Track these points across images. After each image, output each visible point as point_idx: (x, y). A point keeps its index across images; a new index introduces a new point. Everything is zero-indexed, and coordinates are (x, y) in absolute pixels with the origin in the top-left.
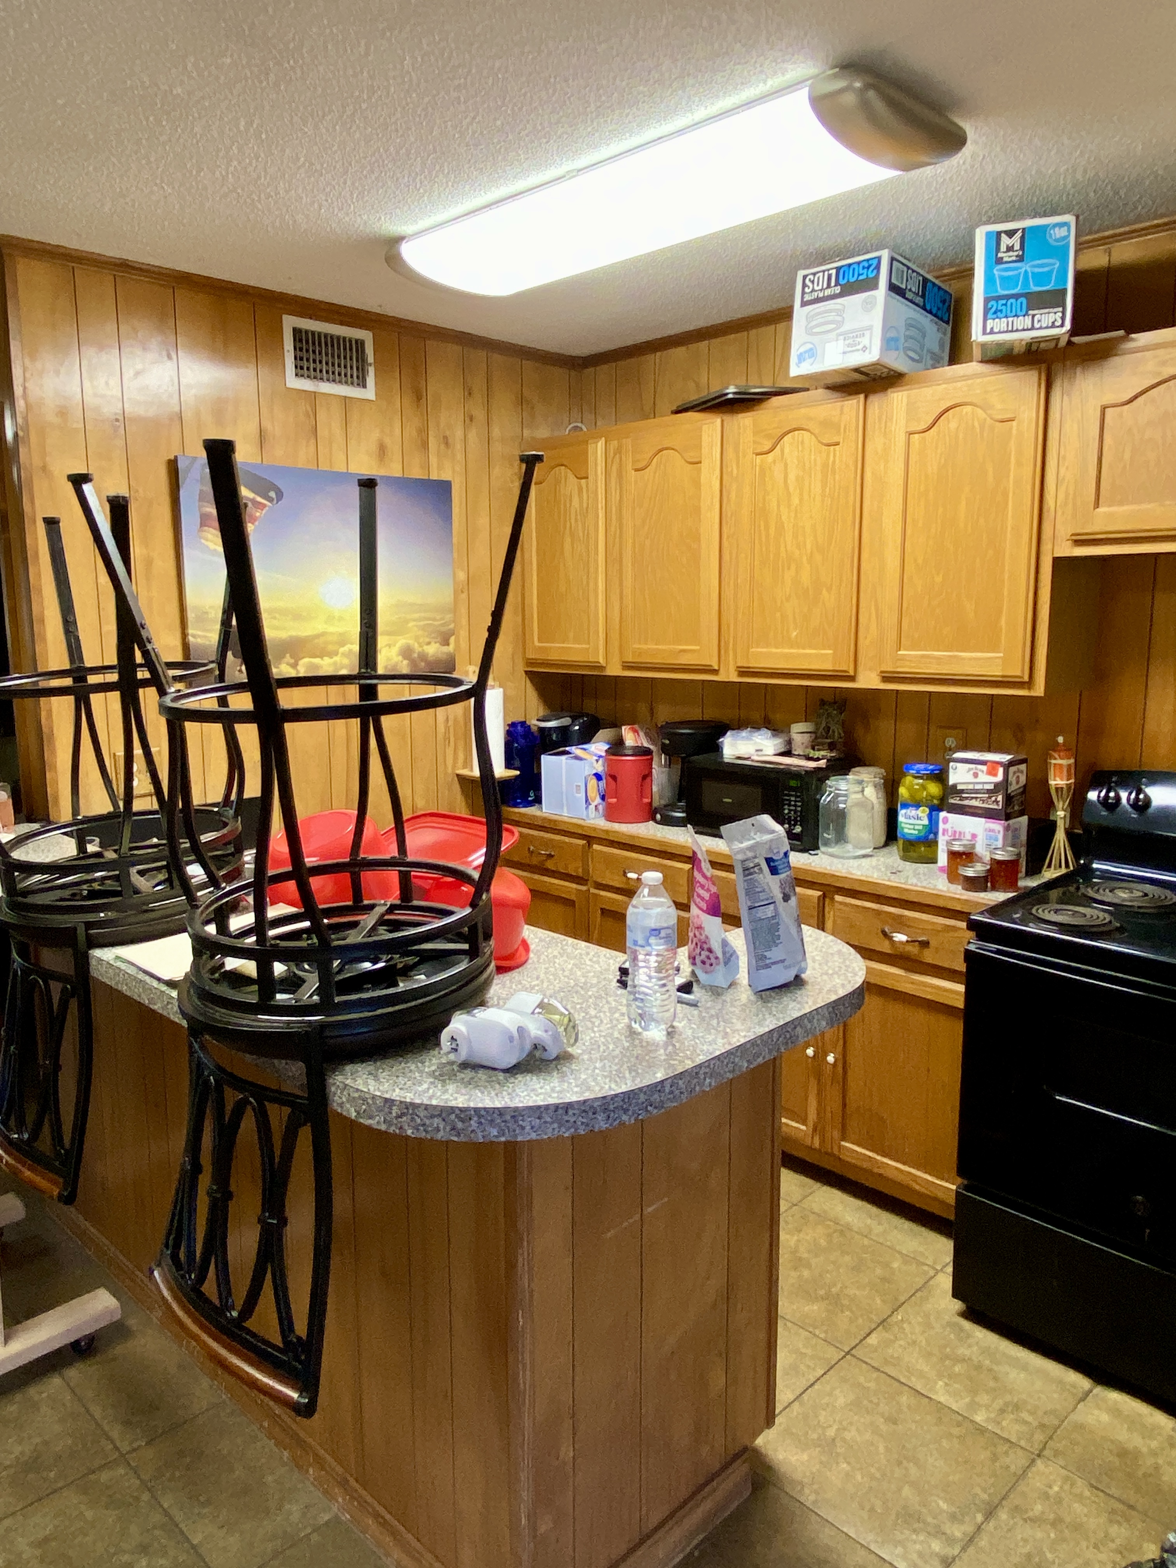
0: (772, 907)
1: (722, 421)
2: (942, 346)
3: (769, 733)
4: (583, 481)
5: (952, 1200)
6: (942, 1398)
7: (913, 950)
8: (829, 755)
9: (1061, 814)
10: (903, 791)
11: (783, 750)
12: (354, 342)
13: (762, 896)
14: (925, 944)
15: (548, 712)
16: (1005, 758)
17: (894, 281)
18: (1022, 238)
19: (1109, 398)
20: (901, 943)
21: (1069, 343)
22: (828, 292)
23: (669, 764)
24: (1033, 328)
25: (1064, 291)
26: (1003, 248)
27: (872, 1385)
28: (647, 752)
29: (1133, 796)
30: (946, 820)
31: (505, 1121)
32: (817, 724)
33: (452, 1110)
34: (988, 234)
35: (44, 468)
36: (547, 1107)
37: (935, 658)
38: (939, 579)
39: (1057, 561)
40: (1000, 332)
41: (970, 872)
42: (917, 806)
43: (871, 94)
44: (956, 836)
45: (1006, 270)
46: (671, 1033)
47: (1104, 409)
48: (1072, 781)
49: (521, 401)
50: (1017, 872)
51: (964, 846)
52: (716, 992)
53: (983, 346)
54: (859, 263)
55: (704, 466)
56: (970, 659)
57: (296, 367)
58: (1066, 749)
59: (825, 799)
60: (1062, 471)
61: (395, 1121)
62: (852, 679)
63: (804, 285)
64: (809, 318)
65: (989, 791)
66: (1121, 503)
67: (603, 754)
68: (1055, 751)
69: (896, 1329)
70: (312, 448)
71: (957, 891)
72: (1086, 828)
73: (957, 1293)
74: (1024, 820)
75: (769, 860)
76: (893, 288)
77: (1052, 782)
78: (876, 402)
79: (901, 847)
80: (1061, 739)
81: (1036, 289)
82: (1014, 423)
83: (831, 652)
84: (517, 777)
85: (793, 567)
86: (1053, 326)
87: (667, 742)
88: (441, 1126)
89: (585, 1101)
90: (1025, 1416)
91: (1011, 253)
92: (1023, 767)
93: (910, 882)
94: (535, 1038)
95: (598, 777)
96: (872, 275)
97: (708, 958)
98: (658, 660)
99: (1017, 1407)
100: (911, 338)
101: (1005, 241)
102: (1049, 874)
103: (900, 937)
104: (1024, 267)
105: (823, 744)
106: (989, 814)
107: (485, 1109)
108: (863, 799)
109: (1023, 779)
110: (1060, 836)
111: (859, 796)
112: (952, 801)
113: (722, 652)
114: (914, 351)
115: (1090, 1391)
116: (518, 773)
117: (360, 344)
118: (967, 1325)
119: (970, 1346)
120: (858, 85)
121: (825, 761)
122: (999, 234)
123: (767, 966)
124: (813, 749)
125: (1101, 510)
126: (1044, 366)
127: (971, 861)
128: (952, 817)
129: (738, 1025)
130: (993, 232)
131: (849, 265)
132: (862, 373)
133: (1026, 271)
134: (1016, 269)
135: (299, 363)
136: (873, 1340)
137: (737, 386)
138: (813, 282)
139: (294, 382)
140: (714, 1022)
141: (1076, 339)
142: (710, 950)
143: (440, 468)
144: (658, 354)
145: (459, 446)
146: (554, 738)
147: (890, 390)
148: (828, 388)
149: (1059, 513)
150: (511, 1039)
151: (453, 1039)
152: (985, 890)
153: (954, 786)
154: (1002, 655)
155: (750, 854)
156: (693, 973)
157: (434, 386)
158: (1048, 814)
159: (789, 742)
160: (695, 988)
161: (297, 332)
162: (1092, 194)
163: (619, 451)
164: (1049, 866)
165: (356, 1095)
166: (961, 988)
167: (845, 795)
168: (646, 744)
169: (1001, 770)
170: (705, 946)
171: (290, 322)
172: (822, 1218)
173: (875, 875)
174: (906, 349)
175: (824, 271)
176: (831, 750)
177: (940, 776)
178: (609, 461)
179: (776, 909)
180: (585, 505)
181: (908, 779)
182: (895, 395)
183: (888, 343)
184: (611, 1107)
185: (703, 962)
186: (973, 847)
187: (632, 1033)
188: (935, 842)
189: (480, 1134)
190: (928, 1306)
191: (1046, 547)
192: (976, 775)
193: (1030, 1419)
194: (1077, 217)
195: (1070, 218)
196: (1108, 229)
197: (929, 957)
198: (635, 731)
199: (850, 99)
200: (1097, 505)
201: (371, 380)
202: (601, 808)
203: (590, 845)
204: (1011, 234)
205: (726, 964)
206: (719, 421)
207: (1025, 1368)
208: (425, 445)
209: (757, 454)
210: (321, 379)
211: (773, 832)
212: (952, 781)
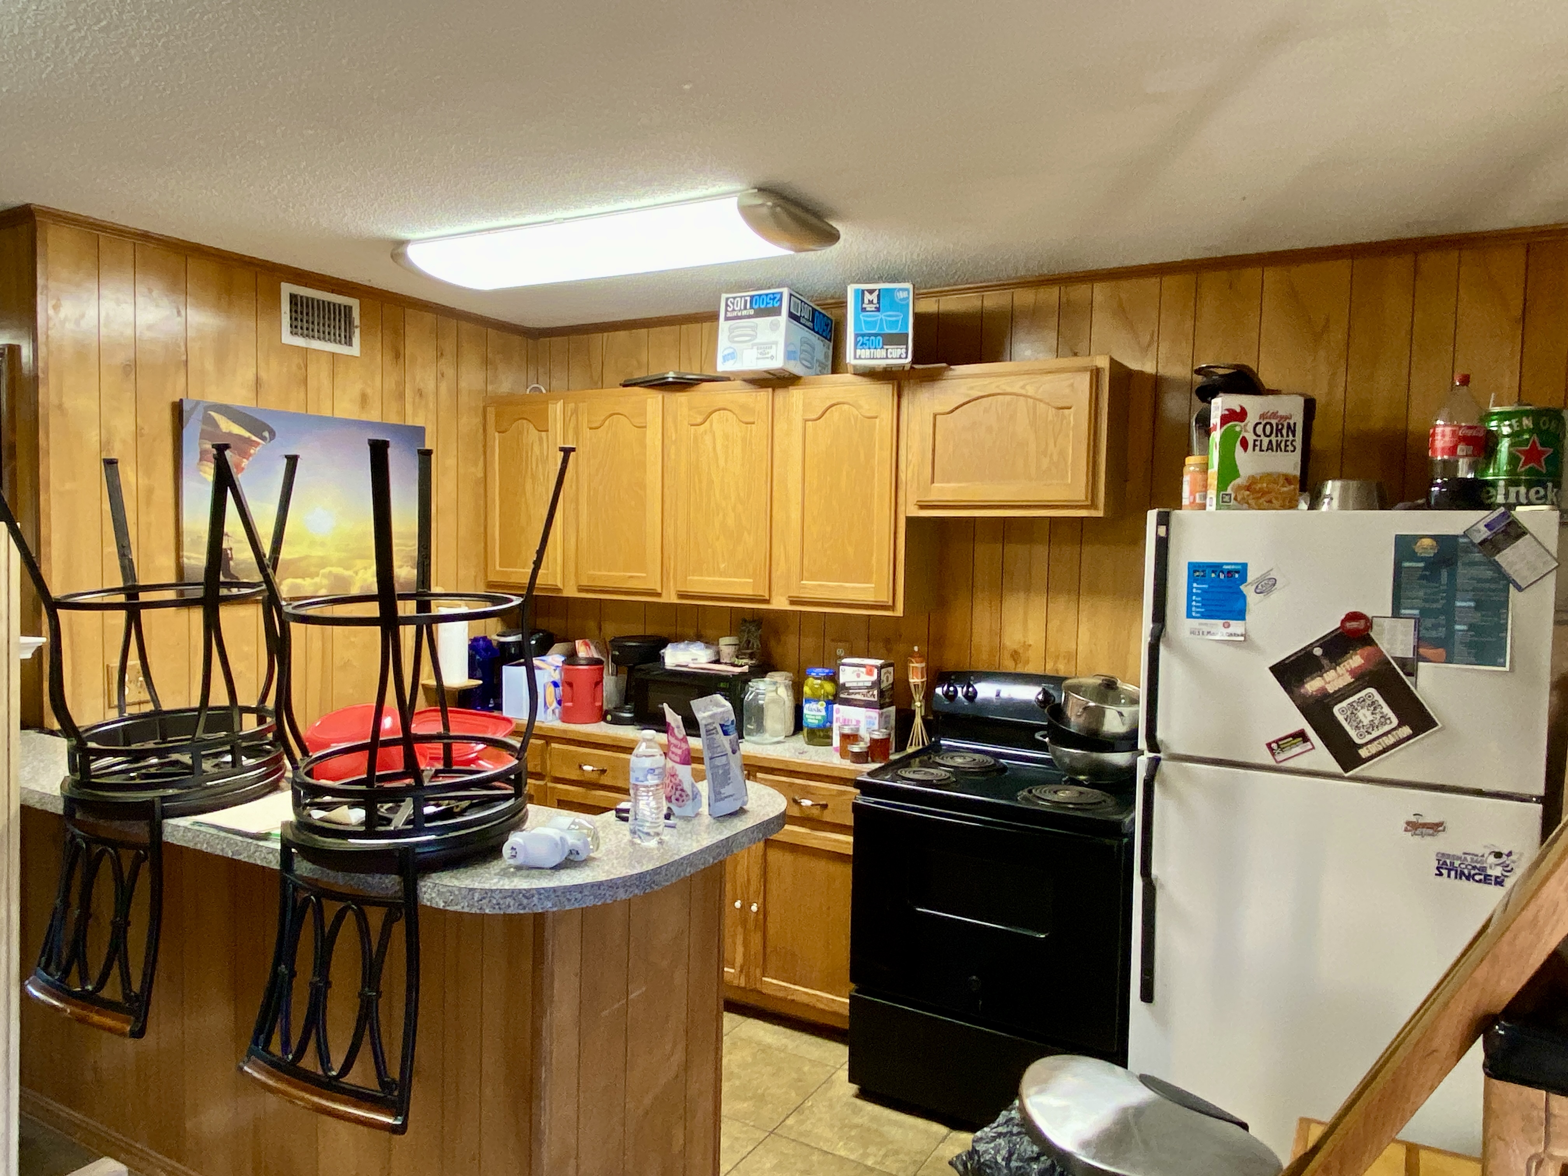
0: (724, 758)
1: (663, 397)
2: (826, 356)
3: (703, 645)
4: (543, 434)
5: (846, 1012)
6: (843, 1153)
7: (816, 812)
8: (750, 662)
9: (918, 705)
10: (806, 689)
11: (714, 659)
12: (342, 308)
13: (719, 750)
14: (825, 807)
15: (505, 629)
16: (879, 662)
17: (792, 310)
18: (879, 296)
19: (939, 409)
20: (807, 807)
21: (912, 368)
22: (745, 313)
23: (616, 673)
24: (887, 358)
25: (907, 335)
26: (866, 301)
27: (791, 1152)
28: (598, 662)
29: (965, 689)
30: (838, 711)
31: (558, 896)
32: (740, 639)
33: (520, 891)
34: (856, 291)
35: (60, 407)
36: (586, 885)
37: (828, 587)
38: (829, 529)
39: (910, 521)
40: (865, 359)
41: (856, 749)
42: (817, 700)
43: (778, 209)
44: (846, 722)
45: (867, 316)
46: (661, 842)
47: (935, 416)
48: (925, 679)
49: (486, 362)
50: (888, 750)
51: (852, 729)
52: (687, 819)
53: (855, 366)
54: (767, 295)
55: (649, 432)
56: (853, 588)
57: (291, 326)
58: (920, 655)
59: (749, 697)
60: (910, 457)
61: (476, 904)
62: (767, 601)
63: (727, 305)
64: (731, 330)
65: (868, 688)
66: (948, 482)
67: (561, 664)
68: (912, 657)
69: (807, 1112)
70: (302, 395)
71: (847, 764)
72: (936, 714)
73: (852, 1079)
74: (893, 709)
75: (722, 726)
76: (792, 316)
77: (911, 680)
78: (781, 394)
79: (806, 735)
80: (916, 649)
81: (887, 331)
82: (877, 420)
83: (751, 580)
84: (480, 686)
85: (721, 515)
86: (900, 358)
87: (617, 653)
88: (511, 904)
89: (611, 880)
90: (901, 1156)
91: (871, 305)
92: (891, 669)
93: (813, 758)
94: (573, 845)
95: (555, 684)
96: (776, 305)
97: (681, 795)
98: (610, 584)
99: (896, 1152)
100: (804, 351)
101: (868, 297)
102: (910, 750)
103: (806, 803)
104: (880, 316)
105: (745, 654)
106: (868, 705)
107: (543, 888)
108: (777, 697)
109: (891, 680)
110: (918, 720)
111: (774, 694)
112: (842, 696)
113: (665, 579)
114: (806, 360)
115: (948, 1135)
116: (481, 682)
117: (348, 309)
118: (860, 1103)
119: (862, 1117)
120: (770, 204)
121: (747, 667)
122: (863, 291)
123: (722, 799)
124: (737, 657)
125: (935, 485)
126: (896, 382)
127: (857, 741)
128: (842, 708)
129: (706, 836)
130: (858, 290)
131: (760, 296)
132: (769, 373)
133: (881, 319)
134: (874, 316)
135: (294, 324)
136: (790, 1121)
137: (675, 373)
138: (733, 304)
139: (288, 338)
140: (689, 835)
141: (916, 366)
142: (682, 790)
143: (415, 415)
144: (605, 334)
145: (431, 398)
146: (513, 651)
147: (791, 388)
148: (745, 380)
149: (909, 486)
150: (556, 844)
151: (513, 848)
152: (867, 762)
153: (844, 684)
154: (873, 585)
155: (710, 721)
156: (669, 808)
157: (410, 349)
158: (910, 705)
159: (718, 653)
160: (672, 818)
161: (293, 298)
162: (925, 268)
163: (575, 411)
164: (911, 745)
165: (445, 890)
166: (851, 839)
167: (763, 694)
168: (596, 656)
169: (876, 671)
170: (679, 788)
171: (287, 289)
172: (749, 1041)
173: (787, 756)
174: (801, 359)
175: (741, 297)
176: (752, 659)
177: (833, 678)
178: (567, 419)
179: (727, 759)
180: (545, 454)
181: (810, 681)
182: (795, 391)
183: (789, 355)
184: (628, 884)
185: (677, 800)
186: (858, 730)
187: (633, 844)
188: (831, 729)
189: (540, 906)
190: (831, 1094)
191: (901, 509)
192: (858, 676)
193: (906, 1158)
194: (914, 286)
195: (908, 286)
196: (937, 287)
197: (828, 816)
198: (586, 644)
199: (765, 211)
200: (933, 482)
201: (356, 339)
202: (557, 711)
203: (548, 743)
204: (871, 292)
205: (693, 799)
206: (660, 396)
207: (900, 1125)
208: (401, 396)
209: (692, 425)
210: (313, 337)
211: (724, 706)
212: (842, 680)
